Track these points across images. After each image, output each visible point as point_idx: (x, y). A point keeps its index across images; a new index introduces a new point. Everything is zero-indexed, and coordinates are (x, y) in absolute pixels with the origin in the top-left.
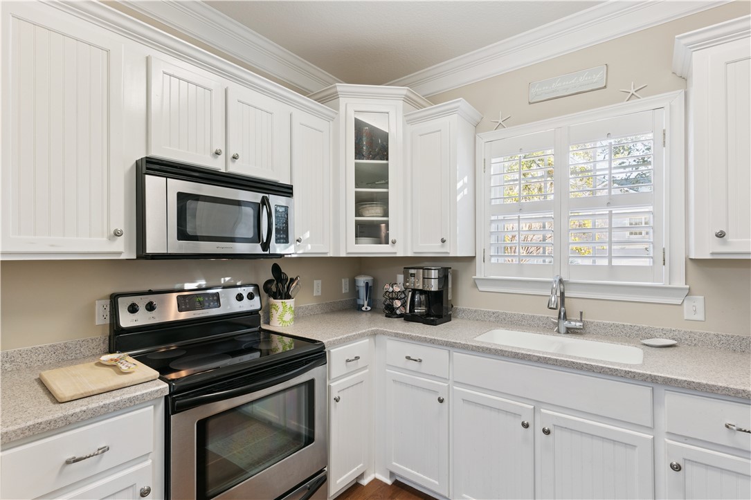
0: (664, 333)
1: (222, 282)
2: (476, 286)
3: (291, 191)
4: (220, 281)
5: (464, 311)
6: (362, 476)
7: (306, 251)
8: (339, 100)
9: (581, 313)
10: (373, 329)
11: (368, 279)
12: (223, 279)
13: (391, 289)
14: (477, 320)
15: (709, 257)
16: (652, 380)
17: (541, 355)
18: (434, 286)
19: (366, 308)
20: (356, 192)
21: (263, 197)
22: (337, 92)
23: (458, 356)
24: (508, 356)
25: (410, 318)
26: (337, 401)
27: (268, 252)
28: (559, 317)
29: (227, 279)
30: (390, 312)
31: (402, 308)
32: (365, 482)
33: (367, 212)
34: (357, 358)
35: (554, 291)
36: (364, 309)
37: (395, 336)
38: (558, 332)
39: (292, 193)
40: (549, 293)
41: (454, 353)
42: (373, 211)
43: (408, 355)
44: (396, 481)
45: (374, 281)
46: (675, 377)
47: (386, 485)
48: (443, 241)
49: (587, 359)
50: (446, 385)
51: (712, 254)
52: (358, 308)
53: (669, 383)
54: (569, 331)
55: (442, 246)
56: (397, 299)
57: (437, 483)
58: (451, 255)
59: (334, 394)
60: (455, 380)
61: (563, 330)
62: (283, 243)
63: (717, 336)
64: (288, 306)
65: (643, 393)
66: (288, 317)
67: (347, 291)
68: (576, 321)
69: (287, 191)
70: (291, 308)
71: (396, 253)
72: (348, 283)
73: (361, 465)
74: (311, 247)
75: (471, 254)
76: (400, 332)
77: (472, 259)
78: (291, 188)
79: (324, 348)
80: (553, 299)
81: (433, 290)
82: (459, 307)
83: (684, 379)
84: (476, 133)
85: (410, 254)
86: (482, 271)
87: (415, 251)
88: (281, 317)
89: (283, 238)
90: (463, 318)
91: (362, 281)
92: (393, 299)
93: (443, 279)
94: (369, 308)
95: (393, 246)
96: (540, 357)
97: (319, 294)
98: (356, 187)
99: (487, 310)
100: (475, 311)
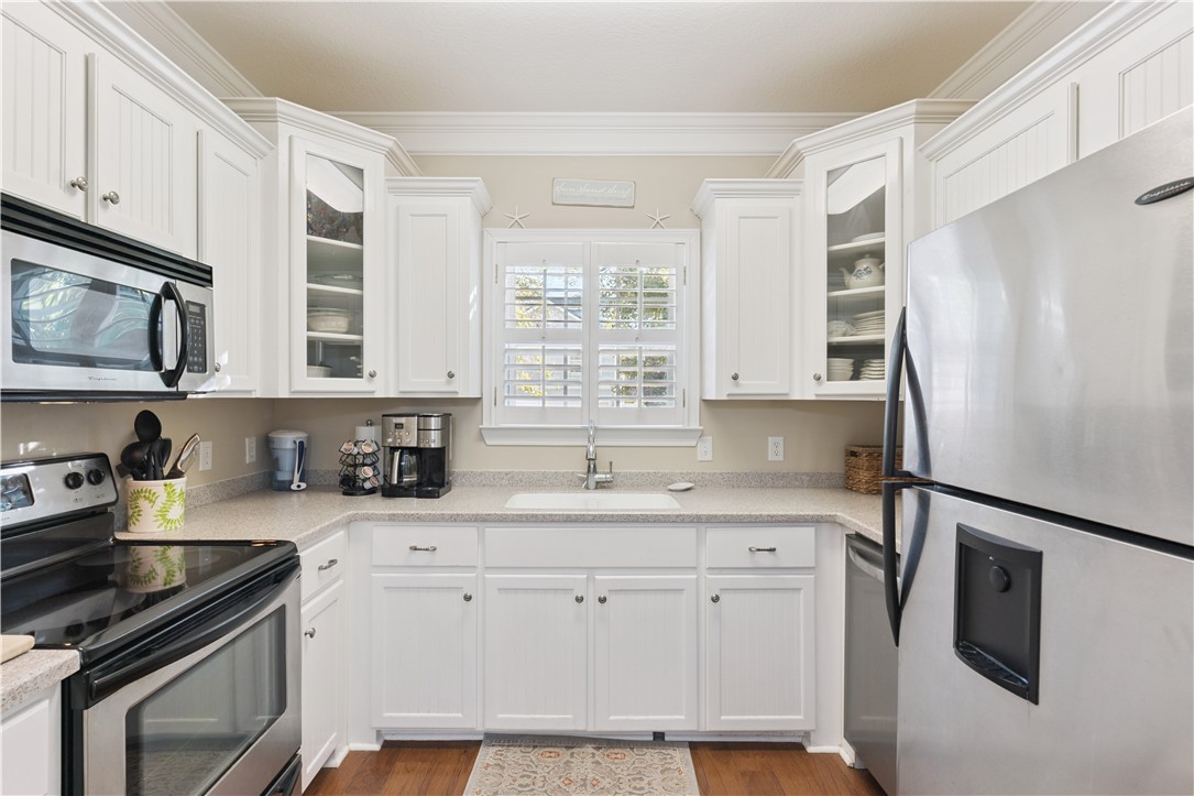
0: (683, 477)
1: (22, 453)
2: (481, 438)
3: (208, 277)
4: (17, 449)
5: (464, 475)
6: (333, 755)
7: (223, 388)
8: (277, 127)
9: (611, 463)
10: (349, 513)
11: (300, 436)
12: (22, 445)
13: (356, 451)
14: (484, 485)
15: (725, 398)
16: (697, 520)
17: (597, 513)
18: (434, 440)
19: (299, 486)
20: (308, 289)
21: (167, 284)
22: (275, 112)
23: (492, 532)
24: (558, 521)
25: (390, 491)
26: (312, 636)
27: (174, 389)
28: (589, 471)
29: (32, 445)
30: (350, 486)
31: (373, 479)
32: (337, 762)
33: (323, 324)
34: (333, 562)
35: (591, 439)
36: (294, 487)
37: (390, 520)
38: (587, 488)
39: (210, 282)
40: (586, 443)
41: (487, 529)
42: (334, 324)
43: (413, 545)
44: (386, 741)
45: (309, 438)
46: (714, 513)
47: (372, 753)
48: (451, 376)
49: (642, 510)
50: (474, 575)
51: (729, 395)
52: (284, 488)
53: (712, 521)
54: (600, 485)
55: (448, 383)
56: (364, 465)
57: (460, 715)
58: (459, 396)
59: (306, 628)
60: (488, 565)
61: (592, 484)
62: (199, 372)
63: (721, 474)
64: (178, 491)
65: (687, 534)
66: (177, 511)
67: (254, 459)
68: (604, 473)
69: (202, 275)
70: (181, 494)
71: (373, 392)
72: (254, 445)
73: (335, 734)
74: (232, 380)
75: (476, 395)
76: (399, 512)
77: (478, 400)
78: (209, 271)
79: (295, 550)
80: (591, 449)
81: (433, 446)
82: (456, 470)
83: (721, 513)
84: (483, 226)
85: (392, 395)
86: (491, 417)
87: (401, 389)
88: (163, 513)
89: (197, 363)
90: (463, 485)
91: (287, 441)
92: (355, 466)
93: (445, 430)
94: (303, 485)
95: (369, 381)
96: (595, 516)
97: (209, 467)
98: (308, 282)
99: (498, 470)
100: (481, 474)
